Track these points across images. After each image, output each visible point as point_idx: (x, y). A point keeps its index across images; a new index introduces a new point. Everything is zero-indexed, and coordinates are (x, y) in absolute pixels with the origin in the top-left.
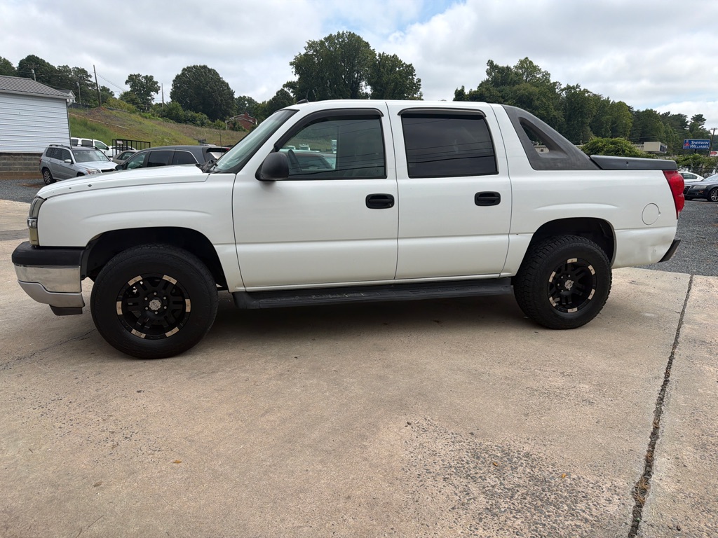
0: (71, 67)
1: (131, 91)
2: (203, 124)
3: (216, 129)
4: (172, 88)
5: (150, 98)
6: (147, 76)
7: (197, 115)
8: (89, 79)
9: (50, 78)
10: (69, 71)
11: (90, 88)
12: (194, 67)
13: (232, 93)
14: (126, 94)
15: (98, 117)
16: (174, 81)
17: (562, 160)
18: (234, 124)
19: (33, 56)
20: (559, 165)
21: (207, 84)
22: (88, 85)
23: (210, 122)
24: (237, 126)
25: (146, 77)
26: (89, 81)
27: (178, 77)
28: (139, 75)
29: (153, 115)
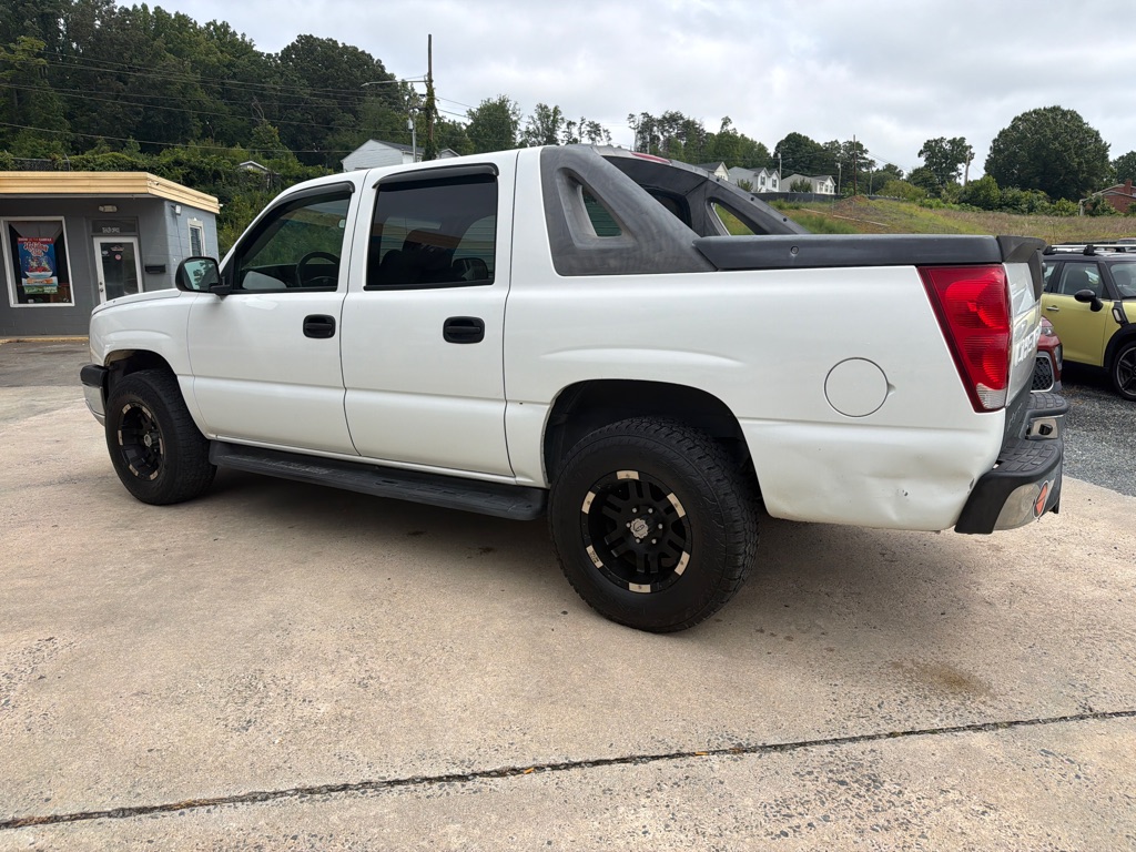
0: (841, 142)
1: (926, 166)
2: (1031, 209)
3: (1057, 215)
4: (989, 152)
5: (954, 173)
6: (954, 139)
7: (1023, 194)
8: (865, 155)
9: (811, 161)
10: (839, 147)
11: (864, 170)
12: (1035, 112)
13: (1103, 150)
14: (917, 171)
15: (847, 213)
16: (994, 141)
17: (619, 253)
18: (1095, 205)
19: (795, 133)
20: (613, 263)
21: (1056, 138)
22: (862, 165)
23: (1046, 204)
24: (1099, 207)
25: (953, 142)
26: (864, 158)
27: (1003, 134)
28: (942, 139)
29: (945, 202)
